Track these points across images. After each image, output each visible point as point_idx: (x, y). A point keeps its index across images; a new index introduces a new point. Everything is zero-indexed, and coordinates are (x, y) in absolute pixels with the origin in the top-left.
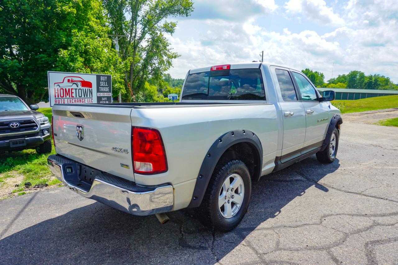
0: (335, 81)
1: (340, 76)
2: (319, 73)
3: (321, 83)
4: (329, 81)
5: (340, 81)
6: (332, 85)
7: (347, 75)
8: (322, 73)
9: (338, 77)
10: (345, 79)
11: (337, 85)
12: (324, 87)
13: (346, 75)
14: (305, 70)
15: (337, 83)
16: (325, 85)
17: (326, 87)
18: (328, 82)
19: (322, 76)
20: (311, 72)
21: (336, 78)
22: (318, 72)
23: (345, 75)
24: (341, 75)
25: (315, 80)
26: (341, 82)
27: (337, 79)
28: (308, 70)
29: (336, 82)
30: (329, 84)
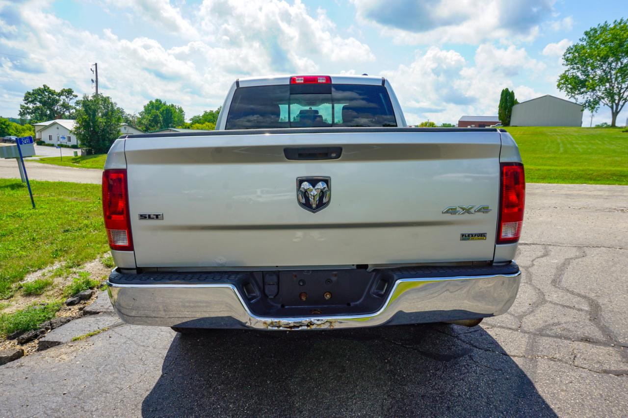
0: (200, 119)
1: (206, 112)
2: (177, 107)
3: (181, 122)
4: (191, 119)
5: (208, 120)
6: (197, 125)
7: (216, 112)
8: (180, 107)
9: (205, 114)
10: (214, 117)
11: (204, 125)
12: (186, 128)
13: (214, 112)
14: (154, 101)
15: (204, 123)
16: (188, 125)
17: (189, 128)
18: (191, 122)
19: (181, 111)
20: (165, 104)
21: (201, 115)
22: (175, 105)
23: (212, 111)
24: (208, 111)
25: (173, 117)
26: (209, 122)
27: (203, 116)
28: (160, 101)
29: (202, 121)
30: (192, 124)
